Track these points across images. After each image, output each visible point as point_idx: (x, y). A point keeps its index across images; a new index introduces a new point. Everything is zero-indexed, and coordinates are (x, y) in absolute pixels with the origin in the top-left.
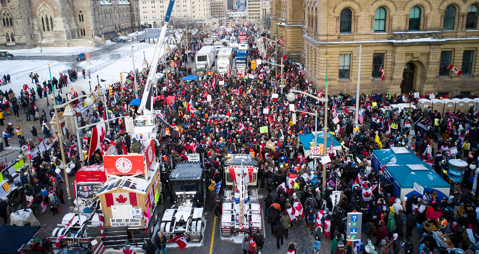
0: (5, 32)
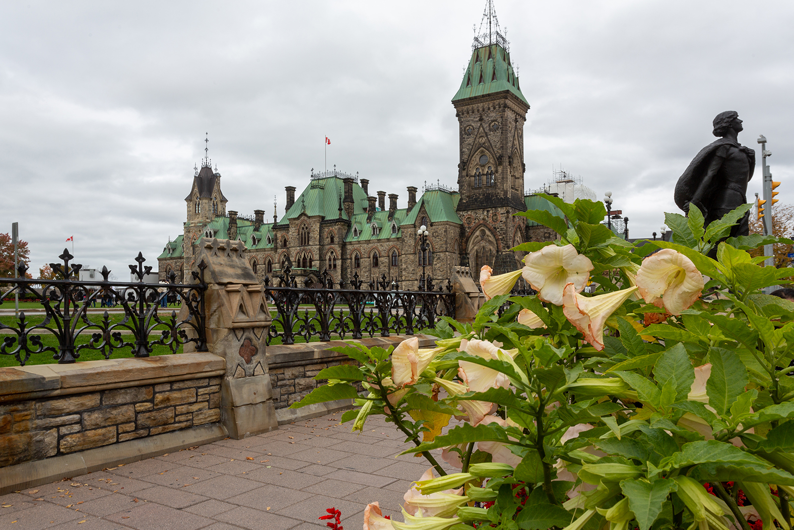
0: (419, 274)
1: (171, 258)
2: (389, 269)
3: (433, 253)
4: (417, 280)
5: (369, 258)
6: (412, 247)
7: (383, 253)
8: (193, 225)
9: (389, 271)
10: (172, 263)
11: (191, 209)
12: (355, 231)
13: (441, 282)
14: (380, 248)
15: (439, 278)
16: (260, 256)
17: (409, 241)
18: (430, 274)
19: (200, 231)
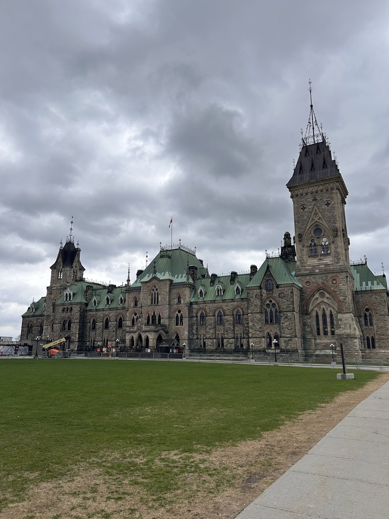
0: (266, 332)
1: (33, 316)
2: (234, 327)
3: (280, 312)
4: (264, 337)
5: (214, 316)
6: (258, 307)
7: (227, 312)
8: (55, 288)
9: (234, 328)
10: (34, 320)
11: (54, 275)
12: (201, 292)
13: (289, 340)
14: (225, 308)
15: (288, 336)
16: (112, 314)
17: (255, 302)
18: (277, 332)
19: (61, 293)
